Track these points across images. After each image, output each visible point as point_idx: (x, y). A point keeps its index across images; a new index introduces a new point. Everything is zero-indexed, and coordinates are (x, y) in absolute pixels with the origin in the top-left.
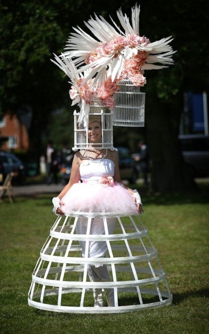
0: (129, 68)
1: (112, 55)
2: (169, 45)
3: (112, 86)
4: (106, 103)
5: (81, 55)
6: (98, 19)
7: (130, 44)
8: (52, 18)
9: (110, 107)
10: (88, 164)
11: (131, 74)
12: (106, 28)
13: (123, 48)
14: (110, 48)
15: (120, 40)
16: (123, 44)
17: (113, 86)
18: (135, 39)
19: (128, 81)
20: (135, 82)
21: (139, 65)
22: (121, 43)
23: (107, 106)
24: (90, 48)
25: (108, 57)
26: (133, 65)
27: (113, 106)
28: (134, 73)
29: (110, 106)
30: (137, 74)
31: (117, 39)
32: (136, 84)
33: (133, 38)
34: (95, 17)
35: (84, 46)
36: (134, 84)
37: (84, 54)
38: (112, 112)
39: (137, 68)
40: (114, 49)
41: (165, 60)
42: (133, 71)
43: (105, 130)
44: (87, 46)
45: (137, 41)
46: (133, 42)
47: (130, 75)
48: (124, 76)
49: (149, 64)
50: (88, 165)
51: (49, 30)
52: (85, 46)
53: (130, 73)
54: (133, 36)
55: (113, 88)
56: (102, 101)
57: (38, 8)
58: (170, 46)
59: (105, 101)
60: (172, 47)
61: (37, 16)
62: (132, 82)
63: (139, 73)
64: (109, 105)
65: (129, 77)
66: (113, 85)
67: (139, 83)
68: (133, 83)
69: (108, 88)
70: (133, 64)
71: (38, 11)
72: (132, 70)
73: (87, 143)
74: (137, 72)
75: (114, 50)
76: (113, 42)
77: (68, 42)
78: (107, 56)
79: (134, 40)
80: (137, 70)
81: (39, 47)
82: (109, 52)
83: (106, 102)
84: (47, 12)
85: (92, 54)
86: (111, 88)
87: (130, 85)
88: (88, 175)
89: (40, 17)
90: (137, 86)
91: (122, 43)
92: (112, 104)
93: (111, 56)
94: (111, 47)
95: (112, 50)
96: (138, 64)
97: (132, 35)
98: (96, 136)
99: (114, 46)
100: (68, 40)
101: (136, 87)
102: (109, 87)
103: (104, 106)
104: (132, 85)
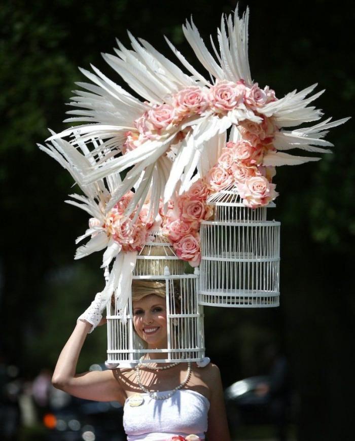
0: (236, 163)
1: (168, 135)
2: (314, 107)
3: (196, 208)
4: (180, 249)
5: (109, 134)
6: (139, 46)
7: (214, 106)
8: (53, 44)
9: (191, 259)
10: (142, 402)
11: (239, 177)
12: (159, 67)
13: (198, 116)
14: (164, 118)
15: (191, 98)
16: (199, 108)
17: (197, 206)
18: (228, 94)
19: (232, 195)
20: (246, 198)
21: (259, 154)
22: (193, 103)
23: (184, 256)
24: (123, 118)
25: (159, 141)
26: (245, 156)
27: (196, 256)
28: (246, 175)
29: (191, 256)
30: (253, 178)
31: (183, 94)
32: (249, 201)
33: (223, 91)
34: (130, 42)
35: (112, 114)
36: (245, 203)
37: (113, 133)
38: (196, 271)
39: (253, 162)
40: (173, 121)
41: (309, 143)
42: (243, 170)
43: (175, 316)
44: (118, 113)
45: (233, 98)
46: (223, 100)
47: (238, 180)
48: (226, 182)
49: (278, 151)
50: (142, 404)
51: (47, 72)
52: (113, 112)
53: (237, 174)
54: (225, 87)
55: (198, 213)
56: (171, 244)
57: (20, 19)
58: (316, 109)
59: (178, 245)
60: (322, 112)
61: (17, 38)
62: (241, 197)
63: (257, 174)
64: (188, 253)
65: (236, 185)
66: (197, 204)
67: (257, 200)
68: (242, 199)
69: (186, 212)
70: (245, 152)
71: (18, 26)
72: (242, 166)
73: (131, 350)
74: (252, 173)
75: (173, 124)
76: (174, 104)
77: (72, 104)
78: (159, 137)
79: (226, 95)
80: (252, 167)
81: (21, 114)
82: (163, 129)
83: (182, 246)
84: (42, 30)
85: (130, 132)
86: (195, 212)
87: (235, 204)
88: (139, 431)
89: (25, 41)
90: (251, 206)
91: (196, 105)
92: (194, 251)
93: (168, 137)
94: (166, 115)
95: (169, 123)
96: (255, 153)
97: (223, 85)
98: (155, 330)
99: (175, 113)
100: (72, 98)
101: (250, 209)
102: (189, 210)
103: (176, 258)
104: (240, 205)
